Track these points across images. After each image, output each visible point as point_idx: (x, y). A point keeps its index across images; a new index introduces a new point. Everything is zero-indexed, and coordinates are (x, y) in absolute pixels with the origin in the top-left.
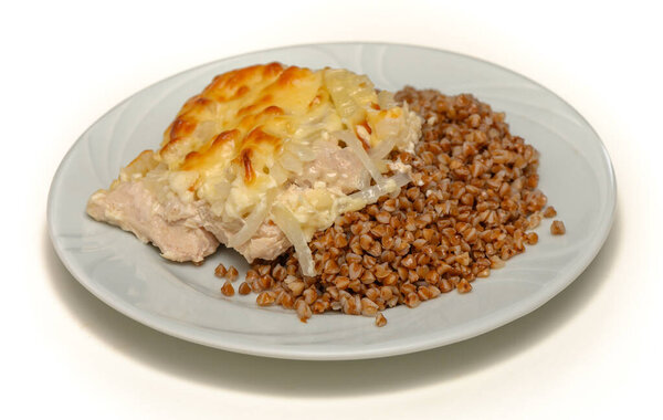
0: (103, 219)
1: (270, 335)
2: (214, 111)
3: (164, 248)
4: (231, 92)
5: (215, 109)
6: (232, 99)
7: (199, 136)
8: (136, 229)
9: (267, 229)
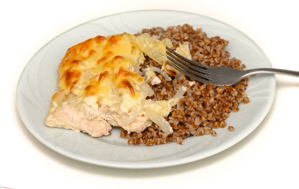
0: (55, 126)
1: (173, 155)
2: (84, 65)
3: (90, 133)
4: (86, 54)
5: (84, 64)
6: (88, 57)
7: (84, 78)
8: (72, 127)
9: (140, 119)
